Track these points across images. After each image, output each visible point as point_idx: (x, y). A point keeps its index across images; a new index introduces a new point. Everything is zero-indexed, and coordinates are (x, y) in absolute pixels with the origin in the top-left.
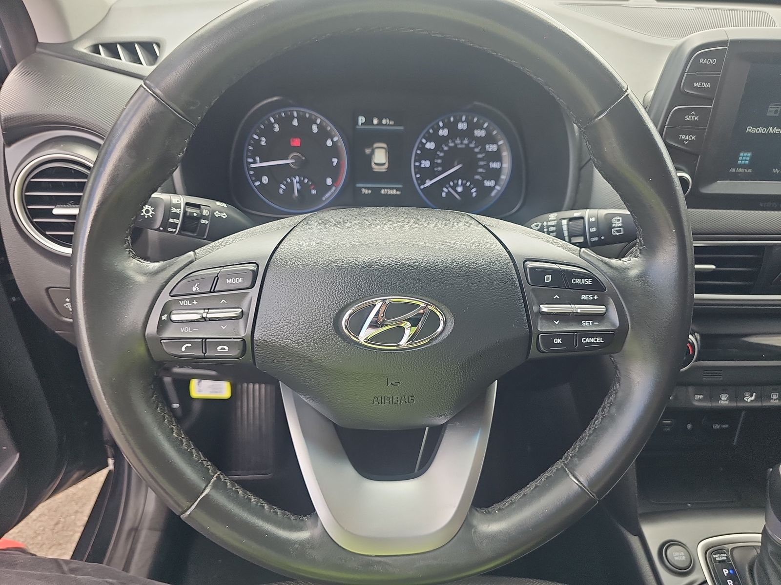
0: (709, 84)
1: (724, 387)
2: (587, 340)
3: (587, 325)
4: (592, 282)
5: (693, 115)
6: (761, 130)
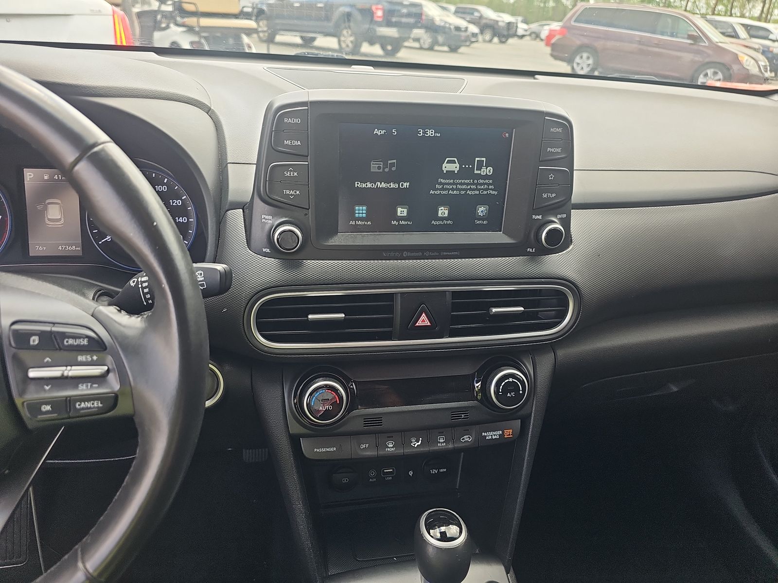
0: (299, 142)
1: (389, 433)
2: (83, 405)
3: (84, 389)
4: (88, 341)
5: (291, 171)
6: (369, 185)
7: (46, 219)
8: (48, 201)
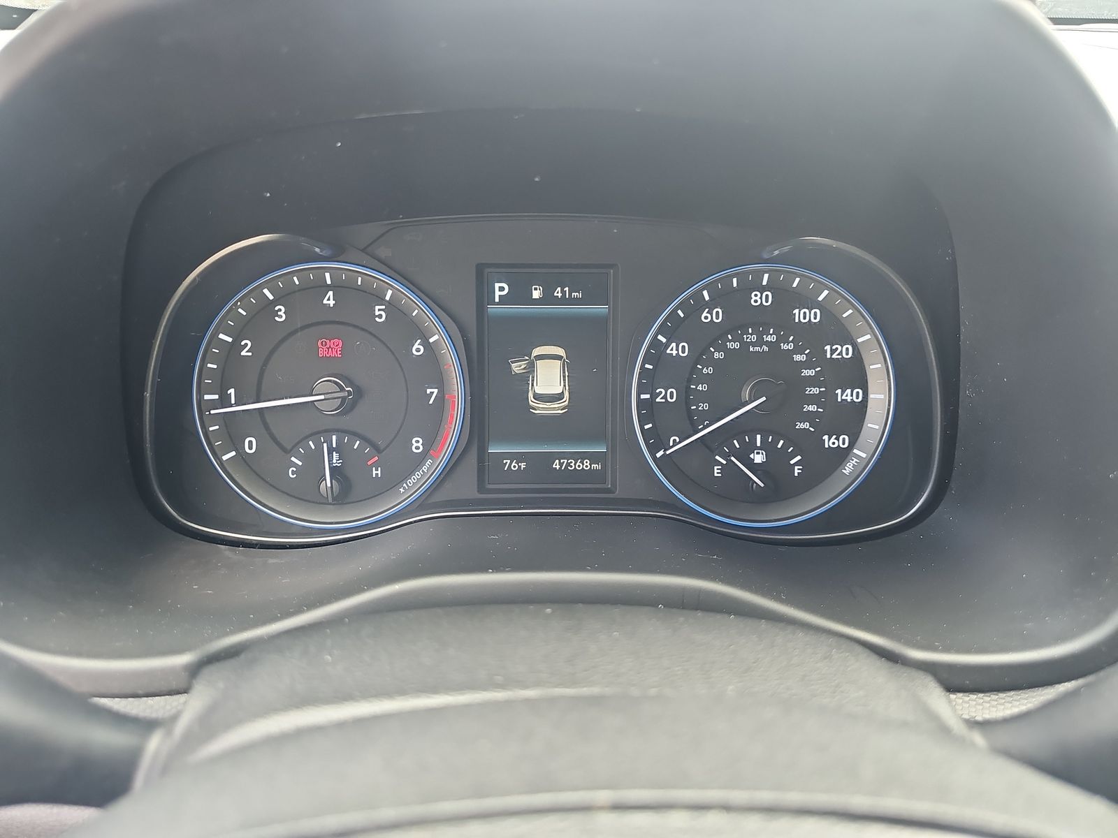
7: (531, 395)
8: (536, 352)
